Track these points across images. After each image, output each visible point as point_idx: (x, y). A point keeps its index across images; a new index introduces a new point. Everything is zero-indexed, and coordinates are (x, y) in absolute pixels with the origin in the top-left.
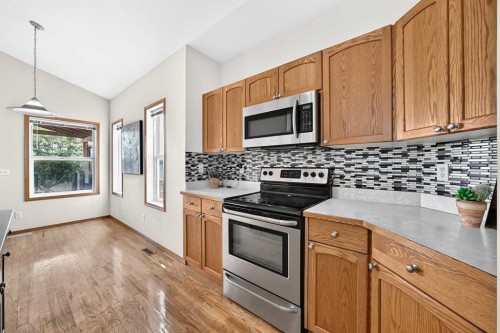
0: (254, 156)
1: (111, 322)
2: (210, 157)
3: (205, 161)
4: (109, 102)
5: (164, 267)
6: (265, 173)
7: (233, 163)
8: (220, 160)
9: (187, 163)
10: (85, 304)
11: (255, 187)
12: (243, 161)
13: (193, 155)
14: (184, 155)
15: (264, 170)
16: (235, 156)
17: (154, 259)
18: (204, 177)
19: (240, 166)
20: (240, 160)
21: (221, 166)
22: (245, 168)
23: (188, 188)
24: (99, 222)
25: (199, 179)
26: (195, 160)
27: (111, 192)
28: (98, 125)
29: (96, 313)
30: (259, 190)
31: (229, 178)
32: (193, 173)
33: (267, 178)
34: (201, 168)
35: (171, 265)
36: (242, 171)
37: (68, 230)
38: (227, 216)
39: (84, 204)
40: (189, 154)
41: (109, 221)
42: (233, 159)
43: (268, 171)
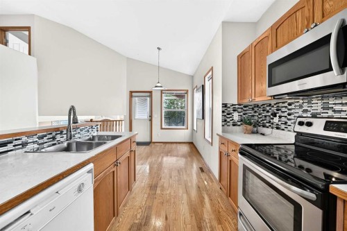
0: (290, 104)
1: (167, 202)
2: (245, 107)
3: (240, 110)
4: (193, 77)
5: (206, 183)
6: (301, 124)
7: (268, 112)
8: (256, 109)
9: (223, 112)
10: (163, 186)
11: (289, 138)
12: (277, 110)
13: (229, 106)
14: (221, 106)
15: (299, 119)
16: (270, 105)
17: (203, 176)
18: (239, 123)
19: (274, 115)
20: (274, 109)
21: (257, 114)
22: (280, 117)
23: (223, 131)
24: (187, 145)
25: (234, 125)
26: (231, 110)
27: (193, 129)
28: (188, 91)
29: (164, 193)
30: (293, 141)
31: (264, 126)
32: (228, 120)
33: (304, 129)
34: (236, 116)
35: (211, 184)
36: (276, 120)
37: (174, 146)
38: (242, 161)
39: (181, 134)
40: (225, 105)
41: (192, 145)
42: (268, 108)
43: (305, 120)
